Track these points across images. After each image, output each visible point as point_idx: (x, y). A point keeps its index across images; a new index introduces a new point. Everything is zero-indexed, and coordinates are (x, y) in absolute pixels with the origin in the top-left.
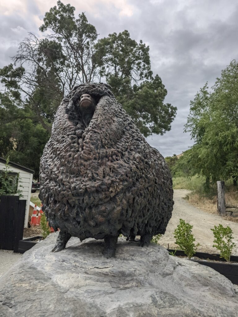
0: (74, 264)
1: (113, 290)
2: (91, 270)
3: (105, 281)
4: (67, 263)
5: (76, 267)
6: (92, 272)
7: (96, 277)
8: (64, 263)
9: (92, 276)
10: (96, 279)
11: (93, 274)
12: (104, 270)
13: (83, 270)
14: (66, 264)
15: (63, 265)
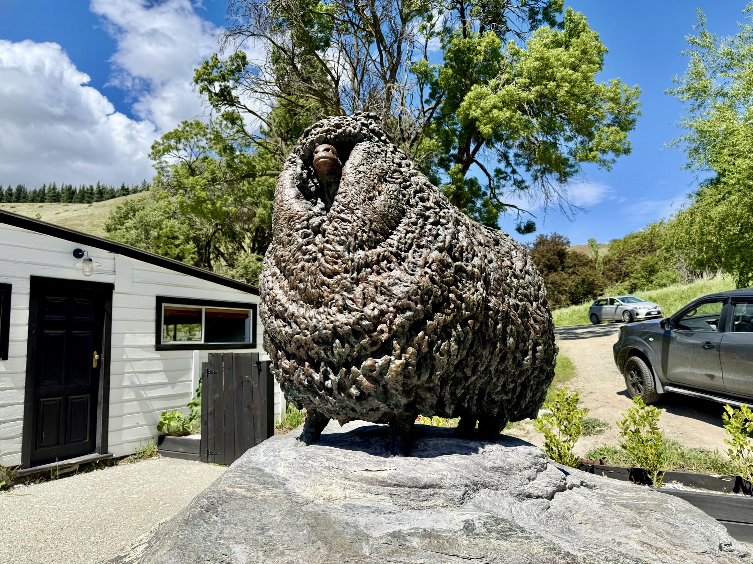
0: (327, 464)
1: (395, 508)
2: (355, 473)
3: (382, 493)
4: (314, 462)
5: (328, 467)
6: (357, 476)
7: (364, 485)
8: (310, 462)
9: (357, 484)
10: (364, 489)
11: (359, 481)
12: (379, 474)
13: (341, 473)
14: (312, 463)
15: (308, 465)
